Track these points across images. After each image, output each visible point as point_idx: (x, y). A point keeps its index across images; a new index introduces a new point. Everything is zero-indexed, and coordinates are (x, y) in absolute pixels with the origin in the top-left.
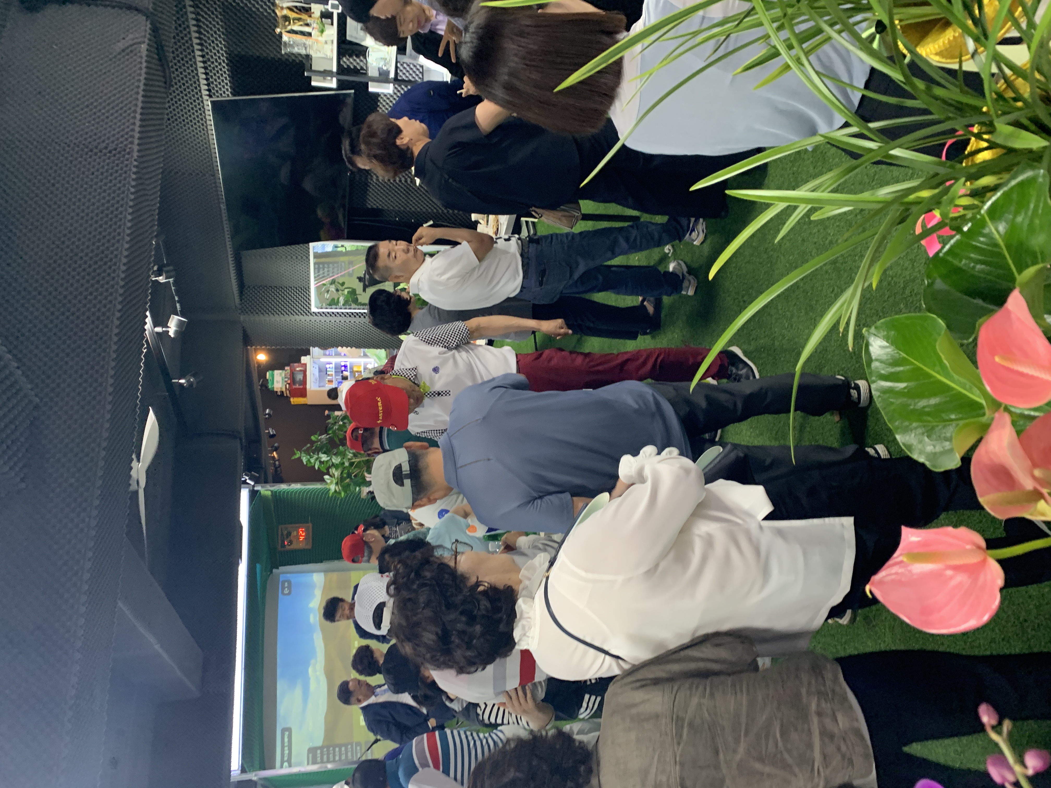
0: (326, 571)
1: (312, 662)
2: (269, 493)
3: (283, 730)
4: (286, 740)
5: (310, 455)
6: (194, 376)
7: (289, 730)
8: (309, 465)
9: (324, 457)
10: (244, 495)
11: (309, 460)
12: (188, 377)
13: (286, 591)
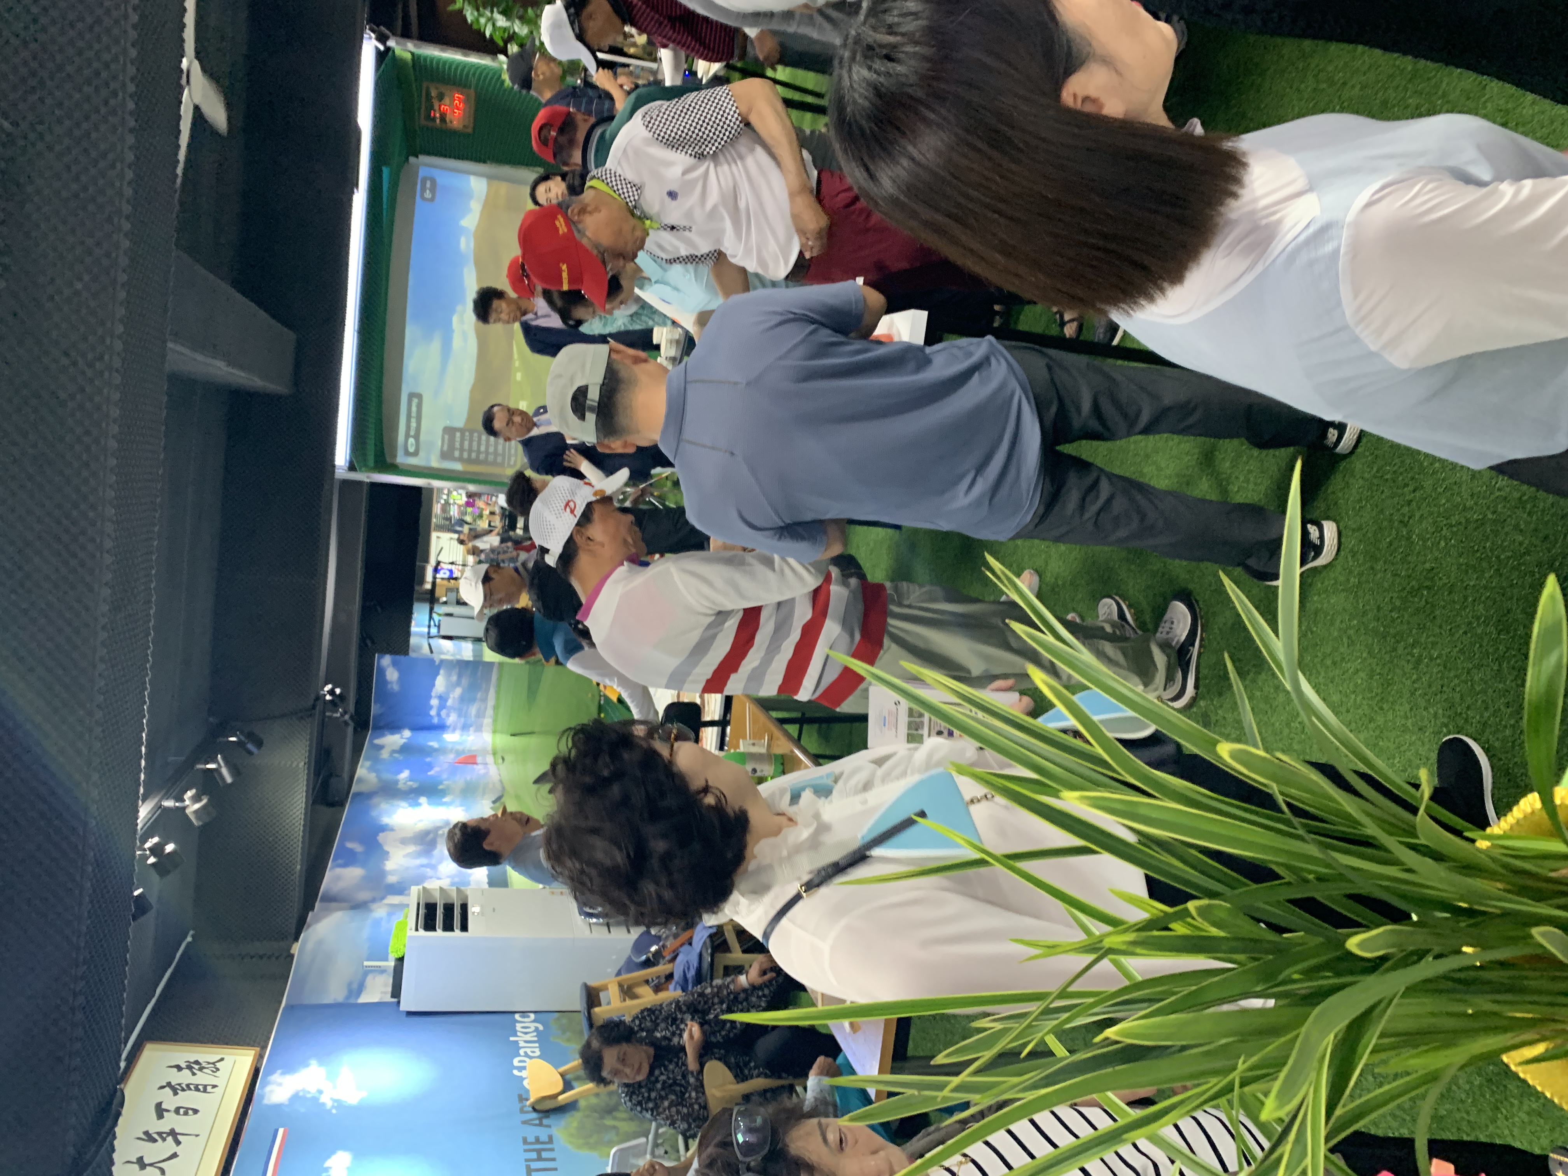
0: (490, 177)
1: (459, 308)
2: (408, 56)
3: (411, 396)
4: (414, 409)
5: (478, 10)
7: (419, 397)
8: (475, 27)
9: (501, 21)
10: (369, 47)
11: (478, 20)
13: (428, 194)
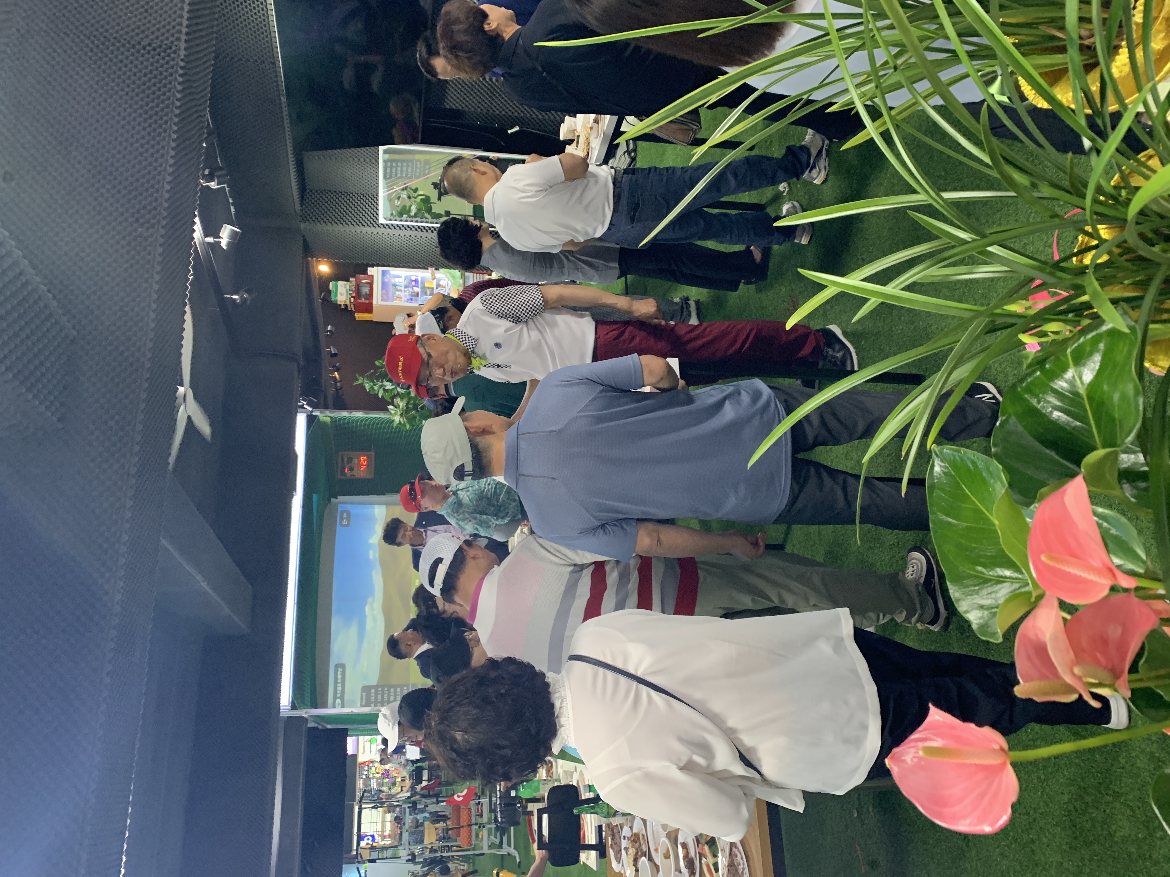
0: (387, 504)
1: (370, 600)
2: (329, 419)
3: (337, 666)
4: (339, 676)
5: (373, 382)
6: (247, 291)
7: (343, 666)
8: (372, 393)
9: (389, 386)
10: (301, 420)
11: (372, 388)
12: (241, 292)
13: (345, 522)
